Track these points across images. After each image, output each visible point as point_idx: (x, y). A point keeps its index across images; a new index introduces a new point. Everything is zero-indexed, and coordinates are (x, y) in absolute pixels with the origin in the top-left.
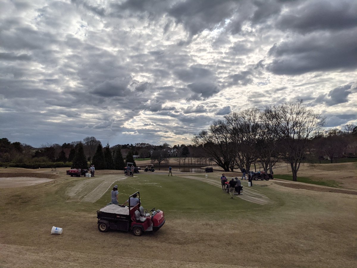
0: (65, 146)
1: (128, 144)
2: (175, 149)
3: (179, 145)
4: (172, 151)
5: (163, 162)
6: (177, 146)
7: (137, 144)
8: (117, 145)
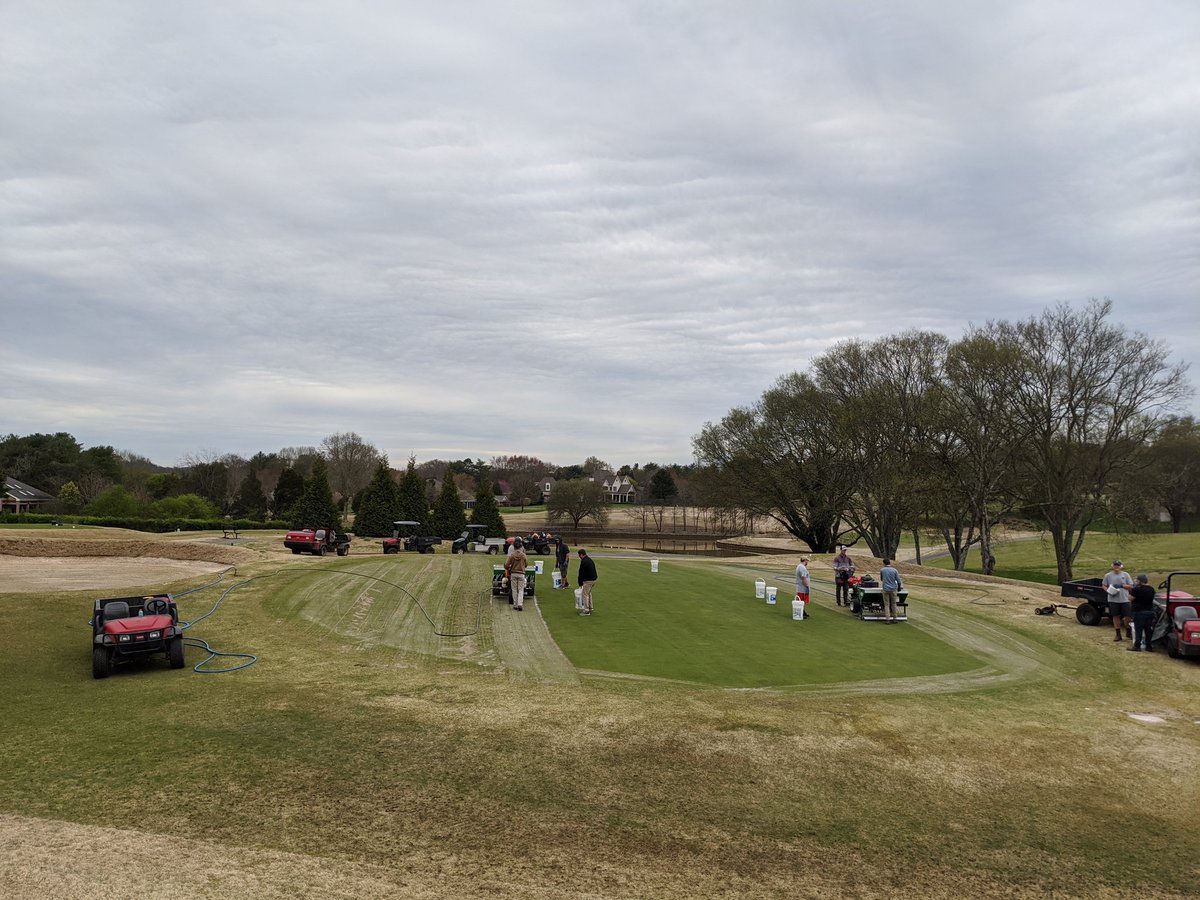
0: (261, 462)
1: (468, 461)
2: (627, 478)
3: (637, 465)
4: (617, 484)
5: (586, 519)
6: (632, 467)
7: (499, 460)
8: (432, 463)
